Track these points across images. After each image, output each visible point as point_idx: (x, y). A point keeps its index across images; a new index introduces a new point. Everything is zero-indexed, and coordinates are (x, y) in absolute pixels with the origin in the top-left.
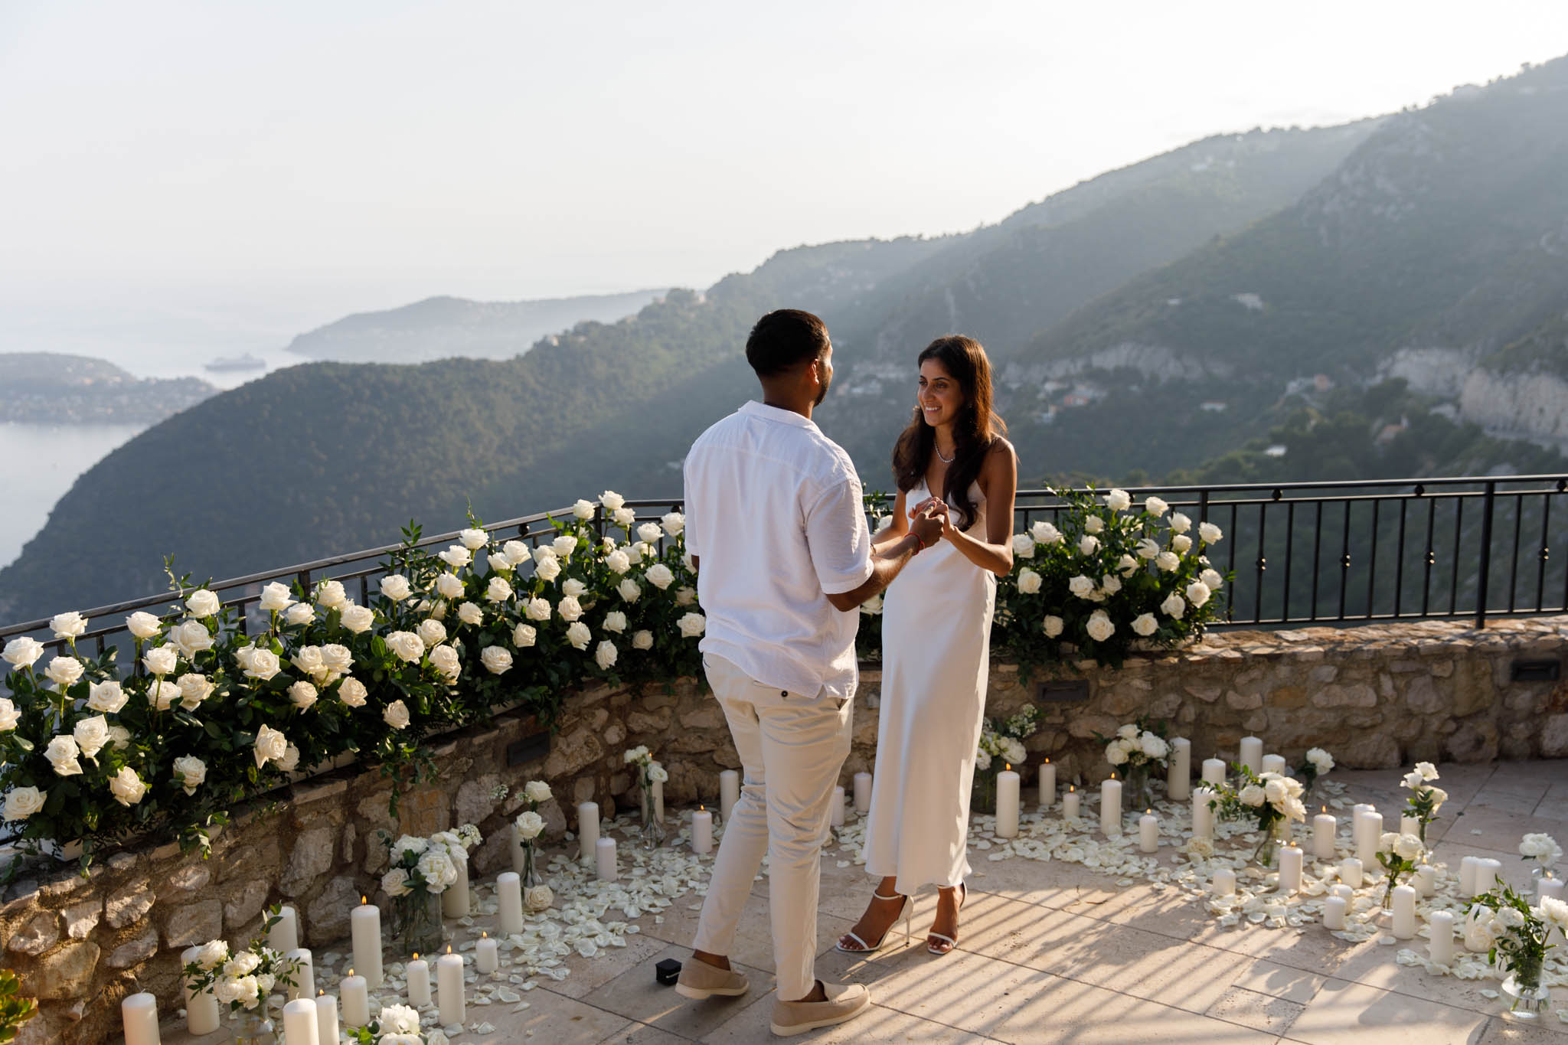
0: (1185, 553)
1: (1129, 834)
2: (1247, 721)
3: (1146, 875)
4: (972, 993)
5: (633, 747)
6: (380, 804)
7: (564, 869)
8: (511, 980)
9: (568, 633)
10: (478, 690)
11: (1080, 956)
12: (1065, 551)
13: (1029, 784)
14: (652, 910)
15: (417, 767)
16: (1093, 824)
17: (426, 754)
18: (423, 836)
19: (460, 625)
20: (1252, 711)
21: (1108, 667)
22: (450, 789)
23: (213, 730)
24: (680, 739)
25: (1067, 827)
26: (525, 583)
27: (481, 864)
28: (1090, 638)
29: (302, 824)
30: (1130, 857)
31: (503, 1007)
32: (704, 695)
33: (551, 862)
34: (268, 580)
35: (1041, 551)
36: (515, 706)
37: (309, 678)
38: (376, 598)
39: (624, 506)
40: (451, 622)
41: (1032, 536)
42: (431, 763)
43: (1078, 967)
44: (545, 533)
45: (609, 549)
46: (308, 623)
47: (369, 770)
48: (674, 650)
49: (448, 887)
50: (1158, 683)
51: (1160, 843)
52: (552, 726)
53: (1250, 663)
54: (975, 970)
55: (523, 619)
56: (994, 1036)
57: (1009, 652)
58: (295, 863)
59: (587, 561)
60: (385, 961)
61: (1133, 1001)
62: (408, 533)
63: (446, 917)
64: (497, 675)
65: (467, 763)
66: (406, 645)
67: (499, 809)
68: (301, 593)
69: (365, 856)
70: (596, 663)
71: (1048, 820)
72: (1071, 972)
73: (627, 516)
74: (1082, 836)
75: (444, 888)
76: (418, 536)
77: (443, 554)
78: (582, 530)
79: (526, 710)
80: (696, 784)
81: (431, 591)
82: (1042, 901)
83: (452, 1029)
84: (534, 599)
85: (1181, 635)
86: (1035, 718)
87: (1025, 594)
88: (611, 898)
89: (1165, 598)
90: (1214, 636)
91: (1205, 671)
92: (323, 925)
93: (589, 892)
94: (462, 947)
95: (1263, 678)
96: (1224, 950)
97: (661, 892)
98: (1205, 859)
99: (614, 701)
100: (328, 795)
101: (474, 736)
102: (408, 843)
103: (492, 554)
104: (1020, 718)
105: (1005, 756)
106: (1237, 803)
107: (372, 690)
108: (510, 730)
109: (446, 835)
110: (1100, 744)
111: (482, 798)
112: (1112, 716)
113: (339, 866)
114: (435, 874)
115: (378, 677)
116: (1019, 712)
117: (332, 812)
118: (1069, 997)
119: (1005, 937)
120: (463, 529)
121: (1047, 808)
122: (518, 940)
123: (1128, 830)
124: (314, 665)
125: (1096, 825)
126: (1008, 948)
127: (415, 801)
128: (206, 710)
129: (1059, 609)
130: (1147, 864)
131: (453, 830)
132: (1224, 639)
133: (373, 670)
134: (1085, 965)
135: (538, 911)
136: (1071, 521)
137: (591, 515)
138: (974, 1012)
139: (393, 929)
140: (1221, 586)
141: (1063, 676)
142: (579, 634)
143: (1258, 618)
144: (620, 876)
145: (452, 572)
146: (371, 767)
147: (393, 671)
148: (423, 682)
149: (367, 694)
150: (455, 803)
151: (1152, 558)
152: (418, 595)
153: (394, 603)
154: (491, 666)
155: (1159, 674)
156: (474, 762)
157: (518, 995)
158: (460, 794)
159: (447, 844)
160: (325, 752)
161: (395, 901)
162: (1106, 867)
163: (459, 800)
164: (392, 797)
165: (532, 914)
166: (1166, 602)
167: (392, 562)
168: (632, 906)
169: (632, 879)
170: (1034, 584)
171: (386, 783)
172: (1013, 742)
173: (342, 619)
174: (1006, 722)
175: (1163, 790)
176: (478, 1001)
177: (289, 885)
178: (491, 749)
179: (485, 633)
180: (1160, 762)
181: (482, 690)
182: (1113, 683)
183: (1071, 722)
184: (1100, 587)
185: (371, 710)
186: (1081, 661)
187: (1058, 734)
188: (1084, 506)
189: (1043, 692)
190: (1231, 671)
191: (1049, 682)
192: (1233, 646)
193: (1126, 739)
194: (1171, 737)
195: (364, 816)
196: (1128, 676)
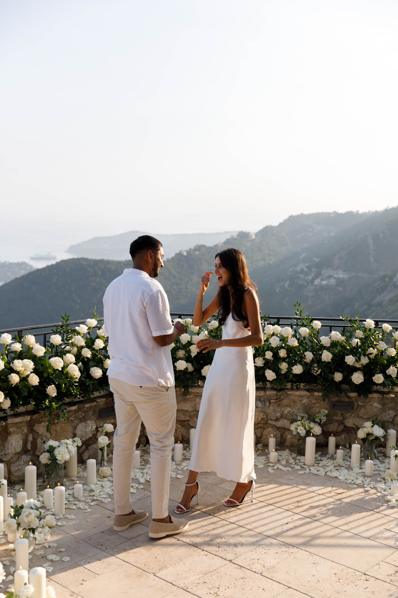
1: (363, 468)
4: (272, 522)
6: (44, 427)
8: (87, 501)
10: (87, 384)
11: (323, 512)
12: (345, 345)
15: (60, 414)
16: (348, 463)
17: (63, 409)
18: (59, 441)
19: (82, 357)
21: (362, 396)
22: (74, 425)
25: (336, 463)
28: (353, 383)
29: (10, 431)
30: (359, 477)
31: (80, 510)
32: (186, 396)
34: (3, 333)
35: (334, 344)
36: (104, 393)
37: (18, 373)
38: (49, 344)
40: (79, 357)
41: (330, 337)
42: (65, 413)
43: (322, 516)
46: (19, 351)
47: (39, 413)
49: (66, 462)
50: (385, 405)
51: (375, 473)
54: (277, 514)
56: (277, 538)
57: (319, 387)
58: (7, 447)
60: (38, 490)
61: (340, 531)
63: (66, 476)
64: (95, 379)
65: (82, 415)
66: (57, 363)
67: (94, 435)
68: (18, 339)
69: (36, 448)
71: (329, 460)
72: (317, 518)
74: (342, 468)
75: (64, 462)
76: (68, 320)
77: (77, 328)
80: (181, 434)
81: (71, 343)
82: (315, 491)
83: (58, 516)
86: (327, 416)
87: (325, 362)
88: (135, 475)
89: (389, 368)
92: (16, 474)
94: (70, 488)
96: (386, 515)
98: (392, 480)
100: (22, 421)
101: (85, 404)
102: (52, 443)
103: (99, 329)
104: (320, 415)
105: (312, 431)
107: (43, 380)
108: (101, 403)
109: (67, 441)
110: (356, 430)
111: (88, 430)
112: (364, 418)
113: (25, 451)
114: (60, 455)
115: (45, 375)
116: (320, 413)
118: (313, 527)
119: (294, 503)
120: (88, 319)
121: (330, 455)
122: (93, 487)
123: (362, 467)
124: (19, 368)
125: (350, 464)
126: (294, 507)
127: (58, 428)
129: (342, 370)
130: (366, 480)
131: (70, 439)
133: (44, 372)
134: (325, 516)
135: (104, 477)
136: (349, 332)
138: (271, 529)
139: (44, 478)
141: (342, 399)
144: (141, 467)
145: (80, 336)
146: (41, 412)
147: (51, 373)
148: (63, 379)
149: (39, 381)
150: (75, 431)
151: (383, 350)
152: (65, 344)
153: (55, 346)
154: (94, 375)
155: (385, 401)
156: (85, 414)
157: (88, 507)
158: (78, 427)
159: (67, 445)
160: (21, 403)
161: (44, 466)
162: (347, 480)
163: (77, 430)
164: (48, 425)
165: (101, 478)
166: (389, 370)
167: (57, 330)
168: (142, 478)
169: (144, 469)
170: (329, 357)
171: (47, 419)
172: (316, 426)
173: (33, 350)
174: (315, 417)
175: (384, 452)
176: (71, 508)
177: (3, 456)
178: (92, 410)
179: (92, 361)
180: (380, 439)
181: (89, 386)
182: (364, 404)
183: (345, 419)
184: (358, 361)
185: (40, 388)
186: (349, 393)
187: (339, 425)
188: (355, 326)
189: (332, 406)
191: (335, 401)
193: (366, 428)
194: (388, 430)
195: (36, 432)
196: (371, 401)
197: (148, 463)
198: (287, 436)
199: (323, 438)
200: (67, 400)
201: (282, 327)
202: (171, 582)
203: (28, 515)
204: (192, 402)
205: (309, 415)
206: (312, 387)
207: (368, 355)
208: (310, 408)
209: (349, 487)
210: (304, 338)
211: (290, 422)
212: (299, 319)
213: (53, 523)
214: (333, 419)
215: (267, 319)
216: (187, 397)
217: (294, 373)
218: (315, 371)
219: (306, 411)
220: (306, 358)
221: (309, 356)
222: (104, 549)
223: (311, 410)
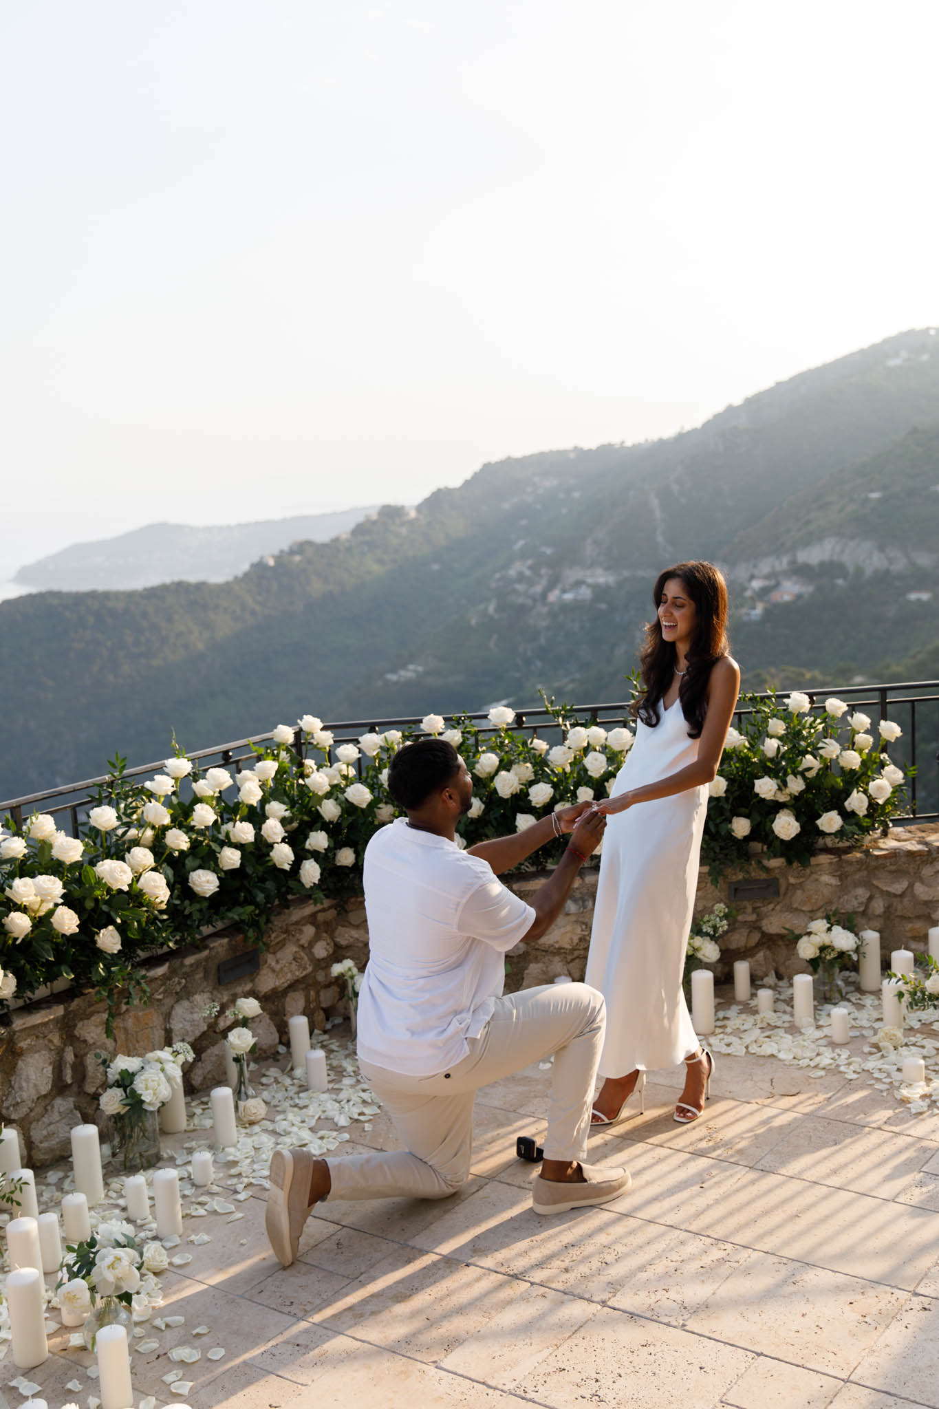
0: (867, 751)
1: (822, 1026)
2: (935, 911)
3: (838, 1066)
5: (339, 961)
6: (97, 1026)
7: (277, 1081)
9: (271, 854)
10: (186, 912)
12: (751, 754)
13: (724, 982)
14: (362, 1118)
15: (131, 990)
16: (787, 1018)
17: (138, 977)
18: (139, 1055)
19: (167, 852)
20: (938, 901)
21: (795, 864)
22: (164, 1009)
25: (762, 1022)
26: (229, 807)
27: (197, 1080)
28: (777, 837)
29: (21, 1048)
30: (822, 1049)
31: (218, 1217)
33: (264, 1075)
36: (224, 926)
37: (24, 909)
38: (85, 829)
39: (322, 730)
40: (158, 847)
42: (144, 985)
43: (771, 1158)
44: (247, 759)
45: (307, 771)
46: (20, 856)
47: (83, 994)
49: (163, 1104)
50: (847, 878)
51: (852, 1034)
52: (261, 944)
53: (935, 855)
55: (228, 842)
58: (16, 1086)
59: (288, 783)
60: (105, 1177)
62: (114, 766)
64: (205, 898)
65: (179, 983)
66: (115, 873)
67: (212, 1026)
68: (14, 828)
69: (84, 1078)
70: (300, 881)
71: (744, 1016)
72: (764, 1163)
73: (325, 739)
74: (776, 1030)
75: (159, 1105)
76: (123, 768)
77: (148, 784)
78: (283, 754)
79: (235, 928)
81: (138, 820)
82: (737, 1095)
83: (169, 1240)
84: (238, 823)
85: (866, 830)
86: (726, 916)
88: (321, 1108)
89: (848, 795)
90: (900, 829)
92: (45, 1145)
93: (301, 1103)
94: (178, 1162)
97: (370, 1101)
98: (896, 1049)
99: (321, 917)
100: (46, 1020)
101: (185, 958)
102: (123, 1063)
103: (196, 781)
104: (712, 918)
105: (699, 955)
106: (923, 992)
107: (85, 917)
108: (220, 950)
109: (159, 1053)
110: (792, 939)
111: (196, 1016)
112: (803, 911)
113: (59, 1087)
114: (151, 1091)
115: (89, 904)
116: (712, 912)
117: (50, 1036)
120: (167, 759)
121: (742, 1004)
122: (232, 1153)
123: (821, 1023)
124: (27, 897)
125: (790, 1019)
126: (704, 1143)
127: (130, 1022)
129: (747, 811)
130: (839, 1055)
131: (166, 1048)
132: (910, 832)
133: (84, 898)
135: (252, 1123)
136: (753, 726)
137: (290, 739)
139: (111, 1147)
140: (902, 781)
141: (753, 874)
142: (283, 854)
144: (331, 1086)
145: (157, 801)
146: (87, 991)
147: (103, 899)
148: (130, 909)
149: (78, 922)
150: (169, 1022)
151: (833, 758)
152: (125, 824)
153: (103, 834)
154: (199, 889)
155: (845, 869)
156: (186, 982)
157: (233, 1207)
158: (173, 1012)
159: (161, 1063)
160: (40, 980)
161: (113, 1120)
162: (799, 1060)
163: (173, 1019)
164: (107, 1020)
165: (245, 1128)
166: (849, 800)
167: (100, 794)
168: (342, 1116)
169: (342, 1089)
171: (102, 1006)
172: (706, 942)
173: (53, 851)
174: (701, 923)
175: (854, 982)
176: (193, 1214)
177: (11, 1108)
178: (202, 969)
179: (190, 858)
180: (850, 955)
181: (191, 913)
182: (802, 880)
183: (763, 919)
184: (783, 788)
185: (83, 937)
186: (769, 860)
187: (751, 931)
188: (767, 710)
189: (733, 892)
190: (918, 863)
191: (739, 882)
192: (917, 839)
193: (816, 934)
194: (861, 931)
195: (82, 1039)
196: (816, 873)
197: (344, 1073)
199: (723, 965)
201: (608, 730)
202: (482, 1381)
203: (114, 1262)
207: (802, 774)
209: (810, 1077)
213: (162, 1262)
214: (738, 922)
215: (569, 714)
222: (300, 1314)
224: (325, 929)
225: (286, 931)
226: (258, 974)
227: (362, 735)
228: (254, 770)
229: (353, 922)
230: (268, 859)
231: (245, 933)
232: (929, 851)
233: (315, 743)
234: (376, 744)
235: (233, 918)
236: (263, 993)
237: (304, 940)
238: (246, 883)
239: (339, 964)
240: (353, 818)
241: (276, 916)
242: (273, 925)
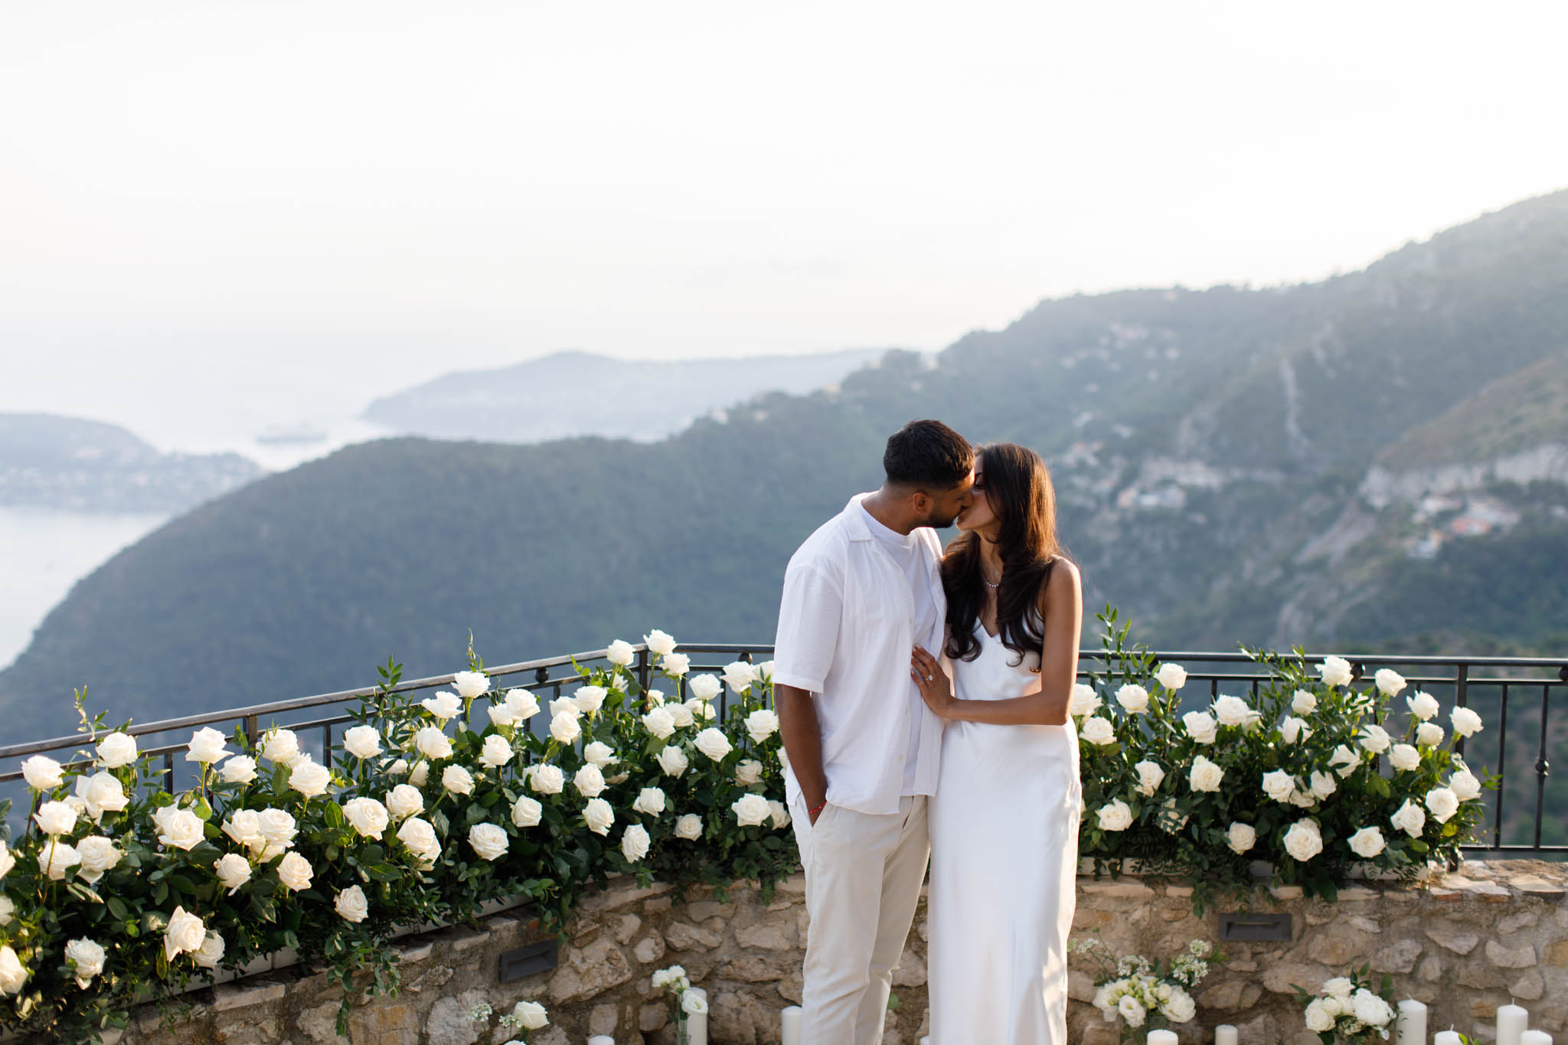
0: (1434, 748)
2: (1514, 983)
5: (667, 967)
6: (327, 1018)
9: (585, 812)
12: (1262, 737)
15: (377, 975)
17: (388, 958)
19: (443, 794)
20: (1521, 970)
21: (1316, 897)
22: (422, 1006)
23: (117, 908)
24: (735, 962)
26: (534, 742)
28: (1291, 857)
29: (223, 1035)
32: (768, 904)
34: (199, 725)
35: (1227, 736)
36: (512, 903)
37: (244, 851)
38: (341, 756)
39: (677, 650)
40: (432, 790)
41: (1214, 715)
42: (393, 970)
44: (569, 680)
45: (650, 704)
46: (247, 781)
47: (314, 974)
48: (729, 842)
50: (1390, 923)
53: (1519, 904)
55: (528, 791)
57: (1182, 870)
62: (385, 674)
64: (487, 861)
65: (445, 973)
66: (368, 815)
67: (486, 1036)
68: (245, 744)
70: (623, 854)
73: (679, 664)
76: (397, 678)
77: (427, 703)
78: (618, 679)
79: (527, 909)
80: (754, 1023)
81: (409, 749)
84: (544, 765)
85: (1423, 858)
86: (1209, 959)
87: (1199, 792)
89: (1398, 806)
90: (1477, 864)
91: (1454, 911)
95: (1538, 926)
99: (650, 906)
100: (260, 1001)
101: (457, 939)
103: (494, 704)
104: (1190, 959)
105: (1166, 1009)
107: (324, 870)
108: (505, 934)
110: (1301, 1002)
111: (463, 1021)
112: (1324, 965)
115: (332, 854)
116: (1187, 952)
117: (264, 1024)
120: (458, 671)
124: (250, 835)
127: (372, 1019)
128: (110, 882)
129: (1252, 816)
132: (1491, 868)
133: (324, 845)
136: (1272, 697)
137: (631, 660)
140: (1477, 795)
141: (1256, 905)
142: (600, 815)
143: (1538, 843)
145: (438, 726)
146: (318, 971)
147: (350, 848)
148: (386, 865)
149: (312, 875)
150: (426, 1024)
151: (1381, 752)
152: (392, 752)
153: (360, 763)
154: (481, 848)
155: (1388, 912)
156: (454, 973)
158: (433, 1013)
160: (257, 946)
163: (432, 1021)
164: (340, 1011)
166: (1398, 813)
167: (363, 711)
170: (1213, 779)
171: (336, 992)
172: (1175, 992)
173: (290, 778)
174: (1173, 965)
178: (478, 957)
179: (475, 805)
180: (1378, 1032)
181: (466, 883)
182: (1325, 920)
183: (1265, 970)
184: (1304, 788)
185: (318, 896)
186: (1276, 887)
187: (1247, 986)
188: (1291, 677)
189: (1225, 927)
190: (1494, 912)
191: (1235, 913)
192: (1498, 879)
193: (1333, 998)
194: (1400, 1000)
195: (305, 1033)
196: (1345, 912)
198: (1085, 1025)
199: (1199, 1028)
200: (398, 929)
204: (786, 922)
205: (1152, 959)
206: (1160, 871)
207: (1334, 770)
208: (1153, 936)
210: (1133, 717)
211: (1092, 982)
212: (1114, 657)
214: (1227, 970)
216: (772, 907)
217: (1106, 828)
218: (1170, 823)
219: (1141, 945)
220: (1141, 781)
221: (1150, 774)
223: (1160, 943)
224: (654, 921)
225: (600, 920)
226: (555, 974)
227: (728, 664)
228: (574, 697)
229: (693, 917)
230: (579, 817)
231: (541, 915)
232: (1511, 898)
233: (664, 668)
234: (746, 676)
235: (523, 893)
236: (560, 1001)
237: (624, 935)
238: (546, 846)
239: (665, 971)
240: (705, 774)
241: (587, 897)
242: (582, 909)
